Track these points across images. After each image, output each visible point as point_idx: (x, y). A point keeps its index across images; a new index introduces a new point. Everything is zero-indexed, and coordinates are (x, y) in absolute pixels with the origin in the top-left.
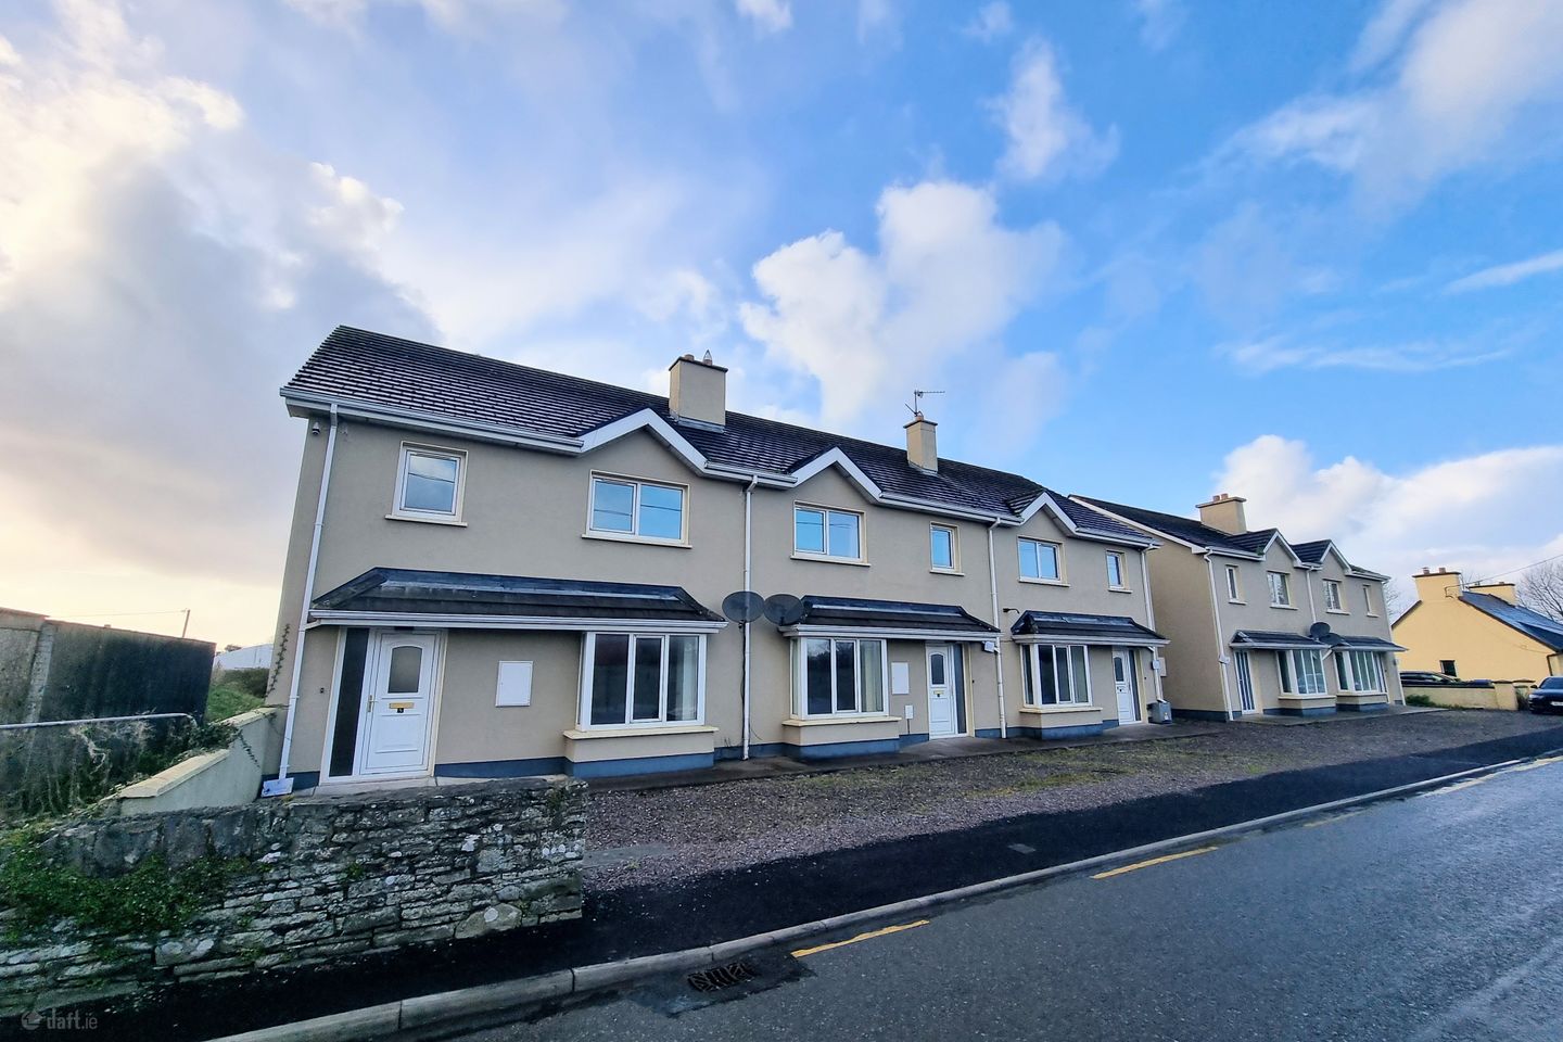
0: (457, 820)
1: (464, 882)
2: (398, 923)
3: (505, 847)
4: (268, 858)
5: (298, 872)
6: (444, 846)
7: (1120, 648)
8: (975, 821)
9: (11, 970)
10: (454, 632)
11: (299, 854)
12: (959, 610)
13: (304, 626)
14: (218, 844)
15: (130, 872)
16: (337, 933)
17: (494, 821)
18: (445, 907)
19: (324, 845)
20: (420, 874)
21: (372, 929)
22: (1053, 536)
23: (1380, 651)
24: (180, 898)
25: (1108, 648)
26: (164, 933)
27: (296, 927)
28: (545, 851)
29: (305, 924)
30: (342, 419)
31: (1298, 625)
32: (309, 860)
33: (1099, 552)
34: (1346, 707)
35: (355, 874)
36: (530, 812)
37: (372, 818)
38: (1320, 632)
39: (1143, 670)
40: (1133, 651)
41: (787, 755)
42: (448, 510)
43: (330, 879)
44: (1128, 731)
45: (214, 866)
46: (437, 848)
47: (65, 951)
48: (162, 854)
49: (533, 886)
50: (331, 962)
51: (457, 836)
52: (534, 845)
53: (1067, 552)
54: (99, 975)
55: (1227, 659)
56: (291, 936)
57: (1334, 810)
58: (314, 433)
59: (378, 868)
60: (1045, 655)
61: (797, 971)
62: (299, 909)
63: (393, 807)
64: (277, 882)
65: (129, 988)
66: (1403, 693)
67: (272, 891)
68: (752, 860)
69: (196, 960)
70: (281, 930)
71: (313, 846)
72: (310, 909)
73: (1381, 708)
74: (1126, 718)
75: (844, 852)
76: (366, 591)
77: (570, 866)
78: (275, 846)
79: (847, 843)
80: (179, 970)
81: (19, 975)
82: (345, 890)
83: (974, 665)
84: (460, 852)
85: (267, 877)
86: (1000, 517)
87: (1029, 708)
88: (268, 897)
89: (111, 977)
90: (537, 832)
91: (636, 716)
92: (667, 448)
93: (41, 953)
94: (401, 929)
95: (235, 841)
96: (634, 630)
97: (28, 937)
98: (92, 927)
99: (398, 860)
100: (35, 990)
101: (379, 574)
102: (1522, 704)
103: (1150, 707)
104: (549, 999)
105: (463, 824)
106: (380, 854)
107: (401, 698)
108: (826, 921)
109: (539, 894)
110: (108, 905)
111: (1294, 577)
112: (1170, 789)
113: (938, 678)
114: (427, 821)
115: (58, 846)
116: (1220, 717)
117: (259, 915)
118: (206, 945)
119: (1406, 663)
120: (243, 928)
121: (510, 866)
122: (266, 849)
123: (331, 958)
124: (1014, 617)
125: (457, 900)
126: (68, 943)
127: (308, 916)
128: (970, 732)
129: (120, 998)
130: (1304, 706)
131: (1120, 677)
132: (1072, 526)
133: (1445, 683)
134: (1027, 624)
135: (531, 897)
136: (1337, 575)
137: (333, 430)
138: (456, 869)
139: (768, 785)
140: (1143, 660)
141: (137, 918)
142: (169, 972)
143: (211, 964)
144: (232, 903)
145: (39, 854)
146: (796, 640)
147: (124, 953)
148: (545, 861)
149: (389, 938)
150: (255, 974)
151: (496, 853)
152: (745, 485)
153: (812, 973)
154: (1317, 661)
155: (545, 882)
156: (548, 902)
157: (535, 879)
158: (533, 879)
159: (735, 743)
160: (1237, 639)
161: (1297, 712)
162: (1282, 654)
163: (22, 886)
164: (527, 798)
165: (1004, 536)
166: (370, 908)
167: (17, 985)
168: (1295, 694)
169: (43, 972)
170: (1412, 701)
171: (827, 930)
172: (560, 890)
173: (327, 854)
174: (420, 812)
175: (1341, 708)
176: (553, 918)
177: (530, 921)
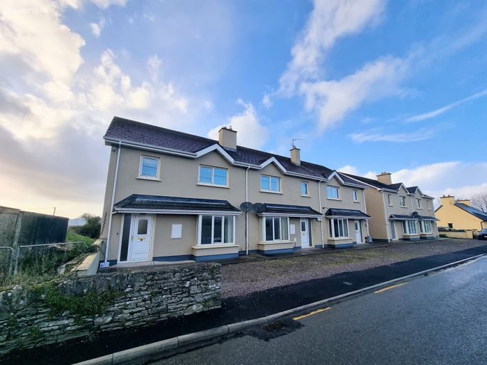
0: (183, 277)
1: (186, 297)
2: (167, 310)
3: (198, 285)
4: (127, 290)
5: (137, 294)
6: (180, 285)
7: (357, 220)
8: (329, 275)
9: (50, 328)
10: (158, 215)
11: (136, 288)
12: (310, 208)
13: (112, 213)
14: (112, 286)
15: (86, 295)
16: (149, 314)
17: (194, 277)
18: (181, 305)
19: (144, 286)
20: (173, 294)
21: (159, 312)
22: (337, 185)
23: (432, 220)
24: (102, 304)
25: (353, 220)
26: (97, 315)
27: (136, 312)
28: (210, 286)
29: (139, 311)
30: (122, 146)
31: (408, 212)
32: (140, 290)
33: (350, 189)
34: (423, 238)
35: (154, 295)
36: (205, 274)
37: (158, 276)
38: (415, 215)
39: (363, 226)
40: (360, 221)
41: (260, 254)
42: (155, 176)
43: (146, 297)
44: (360, 246)
45: (111, 293)
46: (178, 286)
47: (66, 322)
48: (94, 289)
49: (206, 298)
50: (148, 323)
51: (184, 282)
52: (206, 284)
53: (341, 190)
54: (77, 329)
55: (388, 223)
56: (135, 315)
57: (436, 270)
58: (113, 151)
59: (160, 293)
60: (336, 222)
61: (299, 325)
62: (137, 306)
63: (164, 273)
64: (130, 298)
65: (87, 333)
66: (438, 233)
67: (129, 301)
68: (266, 287)
69: (107, 324)
70: (132, 314)
71: (141, 286)
72: (141, 307)
73: (433, 238)
74: (359, 242)
75: (292, 285)
76: (131, 201)
77: (217, 291)
78: (129, 286)
79: (293, 282)
80: (102, 327)
81: (52, 330)
82: (151, 300)
83: (314, 225)
84: (185, 287)
85: (127, 296)
86: (322, 179)
87: (330, 238)
88: (128, 303)
89: (80, 330)
90: (207, 280)
91: (215, 241)
92: (222, 156)
93: (59, 323)
94: (168, 312)
95: (117, 284)
96: (213, 214)
97: (55, 317)
98: (74, 314)
99: (167, 290)
100: (57, 335)
101: (134, 197)
102: (474, 237)
103: (366, 238)
104: (223, 335)
105: (185, 278)
106: (161, 288)
107: (142, 236)
108: (299, 308)
109: (209, 300)
110: (79, 306)
111: (407, 198)
112: (382, 264)
113: (304, 230)
114: (174, 277)
115: (63, 287)
116: (386, 241)
117: (125, 309)
118: (109, 319)
119: (439, 224)
120: (121, 313)
121: (200, 291)
122: (127, 287)
123: (148, 322)
124: (326, 210)
125: (185, 303)
126: (67, 319)
127: (141, 309)
128: (313, 246)
129: (84, 337)
130: (411, 237)
131: (357, 229)
132: (343, 182)
133: (450, 230)
134: (330, 212)
135: (206, 301)
136: (419, 197)
137: (119, 150)
138: (183, 293)
139: (258, 263)
140: (364, 223)
141: (88, 311)
142: (98, 328)
143: (111, 325)
144: (117, 305)
145: (57, 290)
146: (262, 217)
147: (85, 322)
148: (210, 290)
149: (164, 315)
150: (125, 329)
151: (195, 287)
152: (246, 168)
153: (304, 326)
154: (414, 224)
155: (210, 296)
156: (211, 303)
157: (207, 295)
158: (206, 295)
159: (244, 250)
160: (391, 217)
161: (409, 240)
162: (404, 222)
163: (53, 301)
164: (204, 270)
165: (323, 185)
166: (159, 306)
167: (52, 333)
168: (408, 234)
169: (60, 329)
170: (441, 236)
171: (300, 311)
172: (214, 299)
173: (145, 289)
174: (172, 274)
175: (421, 238)
176: (213, 308)
177: (206, 309)
